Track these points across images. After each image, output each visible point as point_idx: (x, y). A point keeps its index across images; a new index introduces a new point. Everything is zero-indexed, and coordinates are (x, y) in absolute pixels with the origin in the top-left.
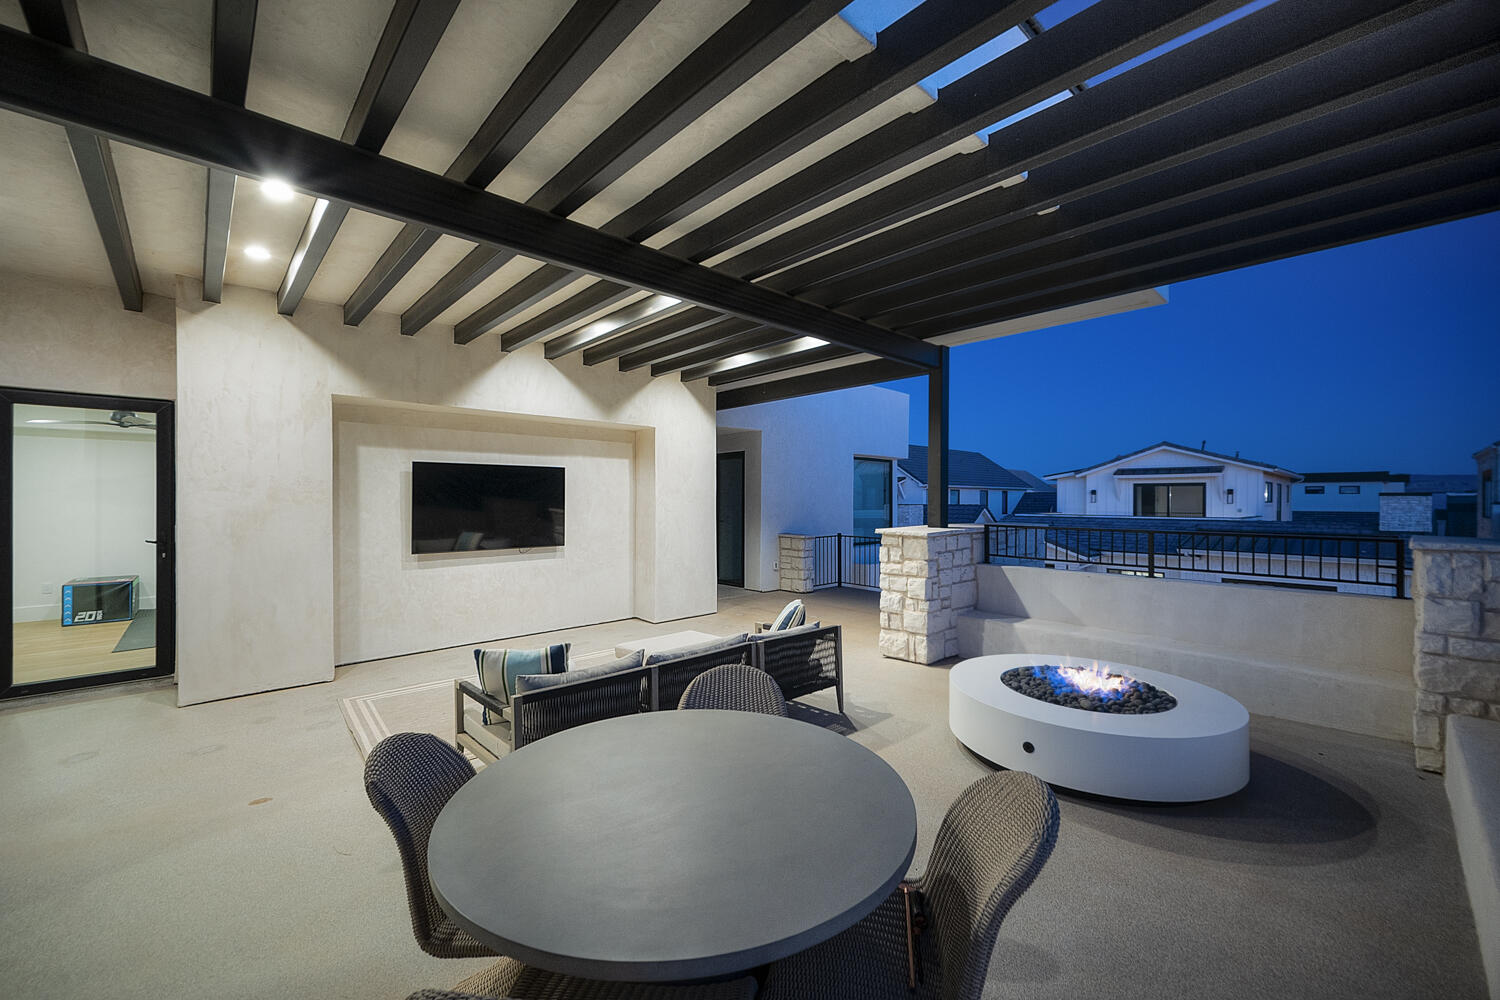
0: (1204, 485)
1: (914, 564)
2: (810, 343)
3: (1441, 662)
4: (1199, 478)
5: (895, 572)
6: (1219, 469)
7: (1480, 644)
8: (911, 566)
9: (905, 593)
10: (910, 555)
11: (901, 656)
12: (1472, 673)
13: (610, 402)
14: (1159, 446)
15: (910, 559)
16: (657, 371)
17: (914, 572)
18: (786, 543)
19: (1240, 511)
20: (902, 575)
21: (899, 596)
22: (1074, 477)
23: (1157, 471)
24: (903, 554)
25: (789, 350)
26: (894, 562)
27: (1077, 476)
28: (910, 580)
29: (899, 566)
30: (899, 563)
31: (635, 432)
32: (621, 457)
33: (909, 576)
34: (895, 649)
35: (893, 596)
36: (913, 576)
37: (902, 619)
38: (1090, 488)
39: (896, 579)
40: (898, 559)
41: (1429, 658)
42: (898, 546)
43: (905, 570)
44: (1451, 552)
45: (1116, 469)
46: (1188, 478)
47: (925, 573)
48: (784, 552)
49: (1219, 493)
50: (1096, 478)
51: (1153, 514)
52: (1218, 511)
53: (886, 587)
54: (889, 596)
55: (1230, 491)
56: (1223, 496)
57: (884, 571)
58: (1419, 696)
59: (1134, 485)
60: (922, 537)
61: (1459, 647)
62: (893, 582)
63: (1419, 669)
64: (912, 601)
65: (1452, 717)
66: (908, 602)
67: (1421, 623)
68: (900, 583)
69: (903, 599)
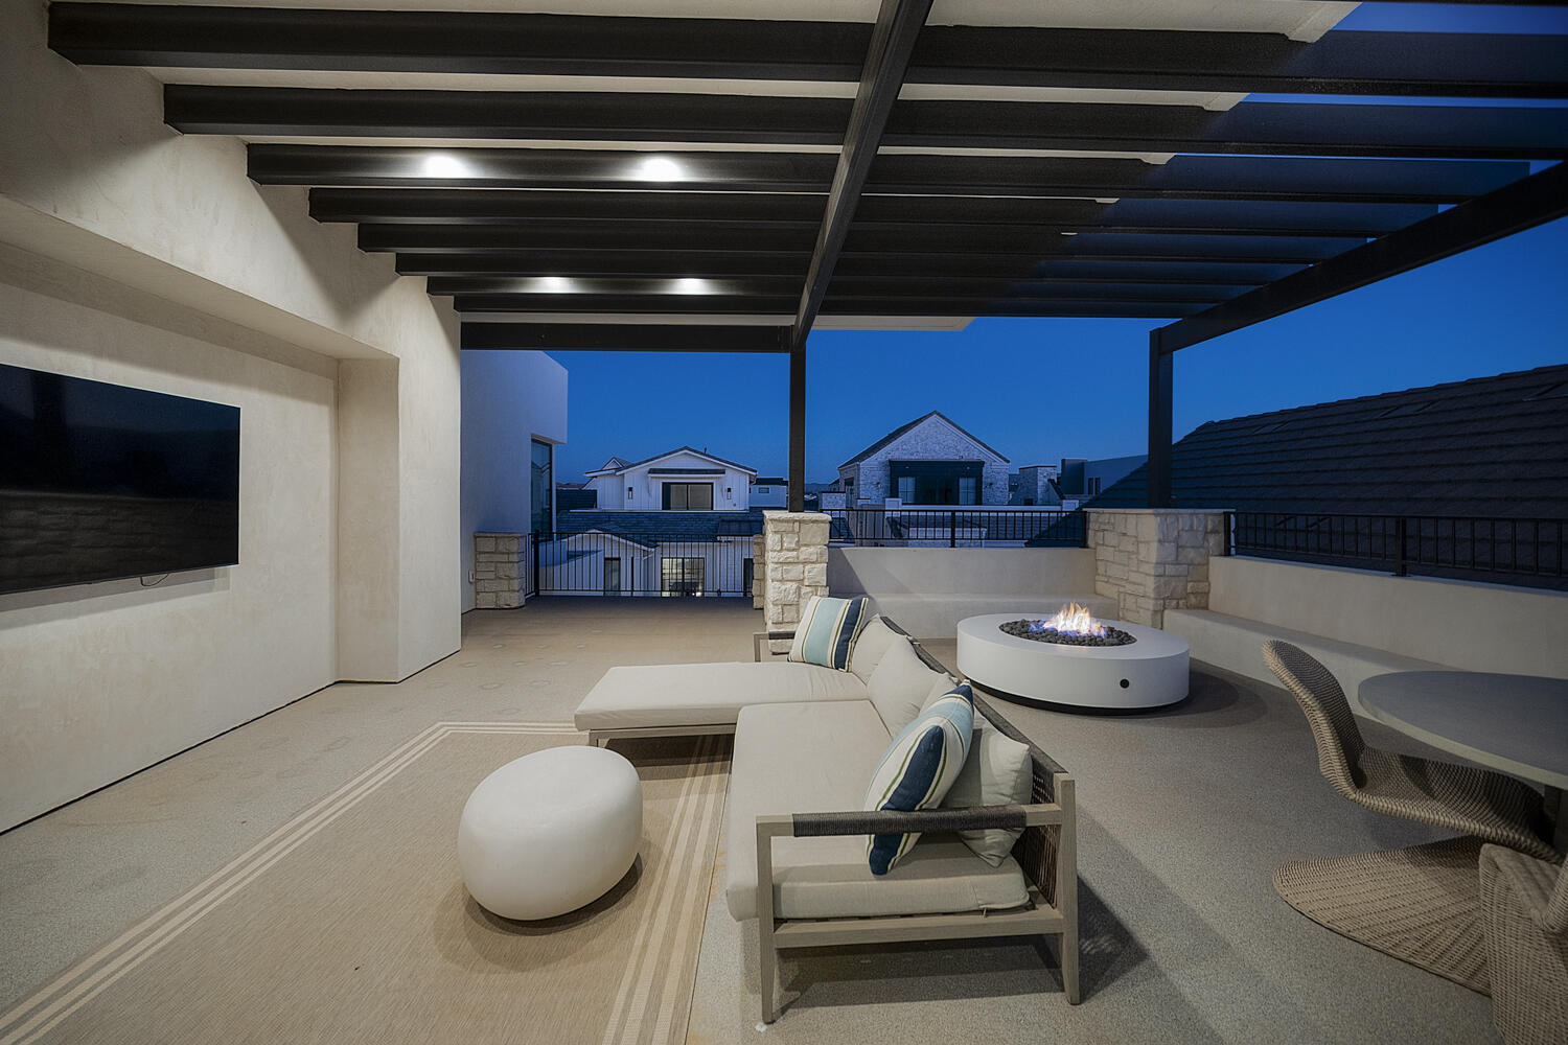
0: (712, 484)
1: (812, 549)
3: (1162, 580)
4: (709, 478)
5: (791, 560)
6: (726, 473)
7: (1177, 567)
8: (806, 552)
9: (802, 581)
10: (808, 541)
12: (1173, 584)
13: (348, 300)
14: (681, 450)
15: (805, 545)
16: (405, 266)
17: (814, 558)
18: (488, 545)
19: (734, 505)
20: (798, 563)
21: (795, 585)
22: (614, 474)
23: (680, 471)
24: (798, 542)
26: (788, 550)
27: (618, 474)
28: (808, 567)
29: (795, 553)
30: (793, 550)
31: (339, 361)
32: (318, 401)
33: (805, 563)
35: (788, 586)
36: (813, 563)
37: (797, 611)
38: (627, 486)
39: (790, 567)
40: (793, 546)
41: (1158, 578)
42: (793, 532)
43: (802, 557)
44: (1167, 514)
45: (648, 469)
46: (705, 478)
47: (826, 558)
48: (482, 558)
49: (721, 491)
50: (633, 476)
51: (669, 509)
52: (722, 505)
53: (779, 577)
54: (783, 587)
55: (729, 490)
56: (725, 493)
57: (776, 560)
58: (1152, 602)
59: (663, 483)
60: (823, 522)
61: (1170, 569)
62: (787, 571)
63: (1153, 586)
64: (809, 589)
65: (1166, 612)
66: (804, 590)
67: (1153, 558)
68: (795, 571)
69: (799, 588)
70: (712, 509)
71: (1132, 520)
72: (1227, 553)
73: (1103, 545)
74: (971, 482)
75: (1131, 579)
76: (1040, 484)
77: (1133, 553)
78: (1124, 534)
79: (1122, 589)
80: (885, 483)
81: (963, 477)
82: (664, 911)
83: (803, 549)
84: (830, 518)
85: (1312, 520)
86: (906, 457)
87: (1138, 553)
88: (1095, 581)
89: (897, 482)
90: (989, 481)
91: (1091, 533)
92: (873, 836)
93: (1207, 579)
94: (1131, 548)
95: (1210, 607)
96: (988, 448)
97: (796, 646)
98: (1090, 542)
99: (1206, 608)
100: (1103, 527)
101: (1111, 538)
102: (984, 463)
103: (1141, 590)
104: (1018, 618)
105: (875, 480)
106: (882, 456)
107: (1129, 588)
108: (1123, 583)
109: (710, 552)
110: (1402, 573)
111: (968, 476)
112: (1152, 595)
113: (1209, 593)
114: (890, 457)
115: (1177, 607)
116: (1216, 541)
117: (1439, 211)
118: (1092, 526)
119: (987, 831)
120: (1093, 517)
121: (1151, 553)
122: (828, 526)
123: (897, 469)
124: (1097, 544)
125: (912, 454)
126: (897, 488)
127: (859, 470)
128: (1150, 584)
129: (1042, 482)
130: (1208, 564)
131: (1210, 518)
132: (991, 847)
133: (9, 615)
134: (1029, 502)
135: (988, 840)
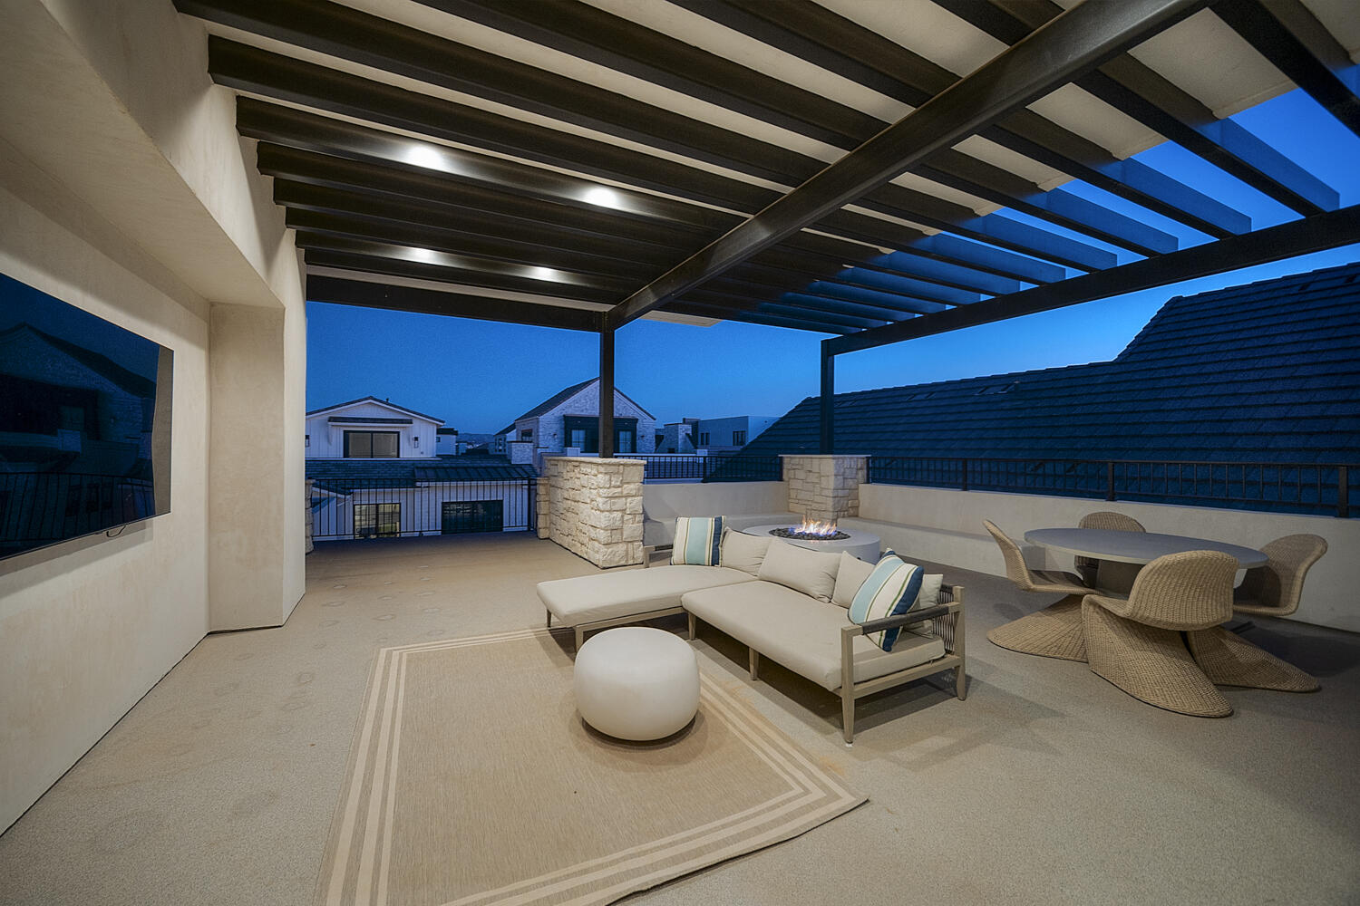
0: (398, 433)
1: (632, 486)
2: (544, 274)
3: (836, 500)
4: (395, 427)
5: (616, 495)
6: (410, 422)
7: (843, 491)
8: (628, 489)
9: (623, 511)
10: (629, 479)
11: (623, 563)
12: (842, 502)
14: (366, 399)
15: (628, 483)
17: (633, 492)
19: (422, 453)
20: (622, 497)
21: (620, 514)
24: (622, 480)
25: (519, 272)
26: (614, 487)
28: (629, 500)
29: (620, 489)
30: (619, 487)
33: (627, 496)
34: (617, 559)
35: (615, 515)
36: (633, 496)
37: (622, 534)
39: (616, 500)
40: (618, 483)
41: (834, 499)
42: (618, 473)
43: (625, 492)
44: (839, 458)
45: (331, 416)
46: (387, 427)
47: (641, 493)
49: (409, 439)
52: (408, 453)
53: (608, 508)
54: (612, 516)
55: (416, 439)
56: (412, 442)
57: (606, 495)
58: (831, 514)
59: (344, 431)
60: (640, 465)
61: (841, 493)
62: (614, 503)
63: (831, 504)
64: (630, 516)
65: (839, 520)
66: (626, 517)
67: (832, 486)
68: (620, 503)
69: (622, 516)
70: (398, 456)
71: (816, 462)
72: (868, 482)
73: (795, 478)
74: (629, 434)
75: (816, 500)
76: (680, 437)
77: (817, 483)
78: (810, 471)
79: (809, 507)
80: (561, 435)
81: (622, 430)
82: (730, 715)
83: (625, 486)
84: (645, 462)
85: (888, 461)
86: (578, 413)
87: (820, 484)
88: (789, 503)
89: (571, 435)
90: (641, 434)
91: (785, 471)
92: (885, 631)
93: (857, 498)
94: (816, 481)
95: (860, 515)
96: (640, 408)
97: (677, 553)
98: (785, 477)
99: (857, 516)
100: (794, 467)
101: (801, 475)
102: (637, 419)
103: (824, 507)
104: (782, 527)
105: (552, 432)
106: (557, 411)
107: (815, 506)
108: (810, 503)
109: (403, 497)
110: (965, 489)
111: (626, 431)
112: (831, 510)
113: (858, 507)
114: (564, 413)
115: (844, 517)
116: (862, 474)
117: (982, 300)
118: (786, 466)
119: (925, 621)
120: (786, 461)
121: (831, 483)
122: (643, 468)
123: (570, 423)
124: (790, 478)
125: (582, 411)
126: (571, 438)
127: (538, 422)
128: (830, 502)
129: (681, 435)
130: (857, 489)
131: (860, 460)
132: (928, 629)
133: (8, 578)
134: (672, 451)
135: (926, 626)
